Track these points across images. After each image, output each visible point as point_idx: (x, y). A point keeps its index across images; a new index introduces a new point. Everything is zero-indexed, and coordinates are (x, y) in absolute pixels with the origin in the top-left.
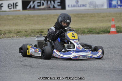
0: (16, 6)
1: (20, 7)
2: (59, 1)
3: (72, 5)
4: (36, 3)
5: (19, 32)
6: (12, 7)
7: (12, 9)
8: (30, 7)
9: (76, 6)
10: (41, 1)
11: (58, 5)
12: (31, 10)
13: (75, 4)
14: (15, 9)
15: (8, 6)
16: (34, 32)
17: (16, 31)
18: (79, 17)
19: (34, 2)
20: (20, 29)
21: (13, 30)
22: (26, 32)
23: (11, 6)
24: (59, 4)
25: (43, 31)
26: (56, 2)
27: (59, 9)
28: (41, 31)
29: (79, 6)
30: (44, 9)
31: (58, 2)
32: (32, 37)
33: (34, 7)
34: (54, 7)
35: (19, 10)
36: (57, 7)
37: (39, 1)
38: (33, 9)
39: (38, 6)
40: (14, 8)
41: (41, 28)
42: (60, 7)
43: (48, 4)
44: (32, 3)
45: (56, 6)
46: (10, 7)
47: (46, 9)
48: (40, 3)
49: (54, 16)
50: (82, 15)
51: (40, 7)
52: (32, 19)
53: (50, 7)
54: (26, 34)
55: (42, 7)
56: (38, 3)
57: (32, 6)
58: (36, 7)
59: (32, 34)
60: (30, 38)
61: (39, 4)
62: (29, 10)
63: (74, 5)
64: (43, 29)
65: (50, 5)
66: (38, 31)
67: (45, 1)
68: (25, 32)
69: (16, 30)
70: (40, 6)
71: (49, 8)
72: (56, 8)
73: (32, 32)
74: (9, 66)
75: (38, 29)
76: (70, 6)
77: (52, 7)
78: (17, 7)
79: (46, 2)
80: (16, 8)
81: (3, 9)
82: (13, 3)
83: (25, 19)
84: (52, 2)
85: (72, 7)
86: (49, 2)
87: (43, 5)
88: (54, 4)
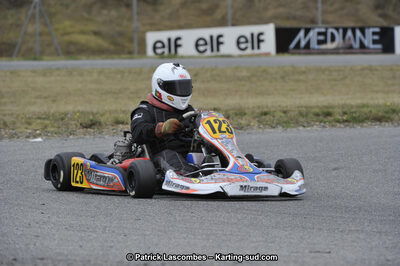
0: (259, 41)
1: (269, 44)
2: (377, 30)
4: (313, 34)
5: (265, 114)
6: (249, 45)
7: (249, 51)
8: (298, 46)
10: (327, 29)
11: (375, 42)
12: (299, 54)
14: (256, 51)
15: (238, 43)
16: (307, 115)
17: (258, 111)
19: (307, 31)
20: (269, 105)
21: (248, 108)
22: (285, 112)
23: (247, 42)
24: (376, 37)
25: (331, 110)
27: (375, 52)
28: (326, 110)
30: (335, 51)
31: (374, 33)
32: (301, 128)
33: (308, 46)
34: (362, 46)
35: (267, 54)
36: (372, 46)
37: (323, 30)
38: (305, 51)
39: (320, 42)
40: (253, 48)
41: (325, 104)
42: (379, 46)
43: (347, 37)
44: (302, 33)
45: (368, 42)
46: (243, 46)
47: (341, 51)
48: (325, 34)
49: (363, 69)
51: (323, 47)
52: (302, 77)
53: (351, 47)
54: (285, 119)
55: (330, 46)
56: (319, 34)
57: (303, 43)
58: (314, 45)
59: (301, 119)
60: (295, 129)
61: (321, 38)
62: (293, 54)
64: (332, 107)
65: (352, 42)
66: (317, 110)
67: (337, 29)
68: (283, 115)
69: (259, 107)
70: (324, 42)
71: (348, 49)
72: (368, 48)
73: (301, 114)
75: (318, 107)
77: (357, 45)
78: (262, 45)
79: (341, 31)
80: (259, 47)
81: (224, 50)
82: (252, 35)
83: (283, 78)
84: (358, 33)
86: (349, 33)
87: (333, 39)
88: (362, 38)
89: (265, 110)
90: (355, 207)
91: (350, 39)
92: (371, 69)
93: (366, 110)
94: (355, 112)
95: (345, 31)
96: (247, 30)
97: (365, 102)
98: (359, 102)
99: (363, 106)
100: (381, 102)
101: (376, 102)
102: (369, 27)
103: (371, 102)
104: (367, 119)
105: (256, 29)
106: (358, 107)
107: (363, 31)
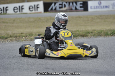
0: (37, 8)
3: (94, 7)
4: (57, 5)
6: (34, 9)
7: (34, 11)
8: (52, 9)
9: (99, 8)
10: (63, 2)
11: (81, 7)
12: (52, 12)
13: (98, 5)
14: (36, 11)
15: (30, 8)
17: (38, 34)
18: (102, 19)
19: (55, 4)
20: (42, 31)
21: (34, 33)
23: (33, 8)
24: (81, 5)
26: (78, 3)
27: (81, 11)
29: (102, 7)
30: (66, 11)
31: (80, 4)
33: (55, 9)
34: (76, 9)
35: (40, 13)
36: (80, 9)
37: (61, 3)
38: (54, 11)
39: (60, 8)
40: (35, 10)
42: (82, 9)
44: (53, 5)
45: (78, 7)
46: (31, 9)
47: (68, 11)
48: (62, 4)
49: (76, 17)
50: (105, 17)
51: (61, 9)
53: (72, 9)
55: (64, 9)
56: (60, 4)
57: (54, 8)
58: (58, 9)
61: (61, 6)
62: (50, 12)
63: (97, 7)
65: (72, 7)
67: (66, 3)
69: (38, 32)
70: (62, 7)
71: (71, 10)
72: (78, 9)
74: (31, 69)
76: (93, 7)
77: (74, 8)
78: (38, 9)
79: (68, 3)
80: (37, 10)
83: (46, 21)
84: (74, 4)
85: (94, 8)
86: (71, 4)
87: (65, 6)
88: (76, 6)
89: (41, 33)
90: (75, 69)
91: (71, 6)
92: (80, 17)
93: (78, 32)
94: (74, 33)
95: (69, 3)
96: (33, 4)
97: (77, 29)
98: (75, 29)
99: (77, 31)
100: (84, 29)
101: (82, 29)
102: (78, 2)
103: (80, 30)
104: (79, 36)
105: (36, 3)
106: (75, 31)
107: (76, 3)
